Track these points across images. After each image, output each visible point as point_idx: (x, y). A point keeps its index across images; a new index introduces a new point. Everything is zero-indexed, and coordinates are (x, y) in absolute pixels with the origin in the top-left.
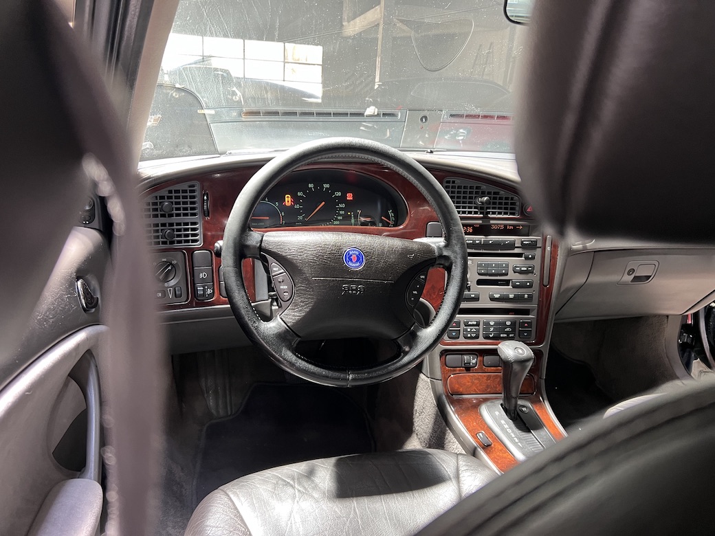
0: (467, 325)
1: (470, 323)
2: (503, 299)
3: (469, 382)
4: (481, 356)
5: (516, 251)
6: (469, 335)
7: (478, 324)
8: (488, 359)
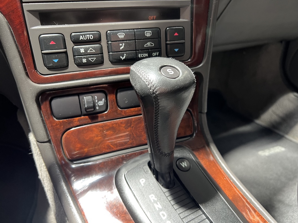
0: (77, 42)
1: (81, 38)
3: (97, 136)
4: (111, 93)
6: (84, 61)
7: (97, 40)
8: (123, 96)
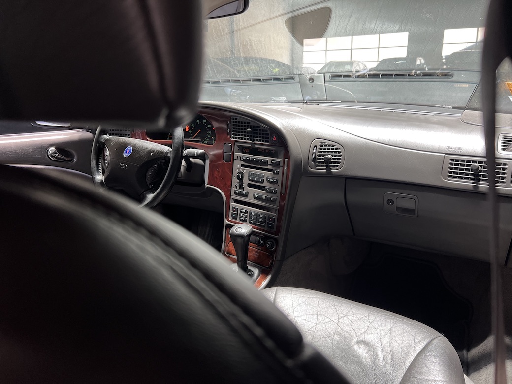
1: (242, 211)
2: (259, 198)
5: (269, 167)
6: (241, 219)
7: (246, 212)
